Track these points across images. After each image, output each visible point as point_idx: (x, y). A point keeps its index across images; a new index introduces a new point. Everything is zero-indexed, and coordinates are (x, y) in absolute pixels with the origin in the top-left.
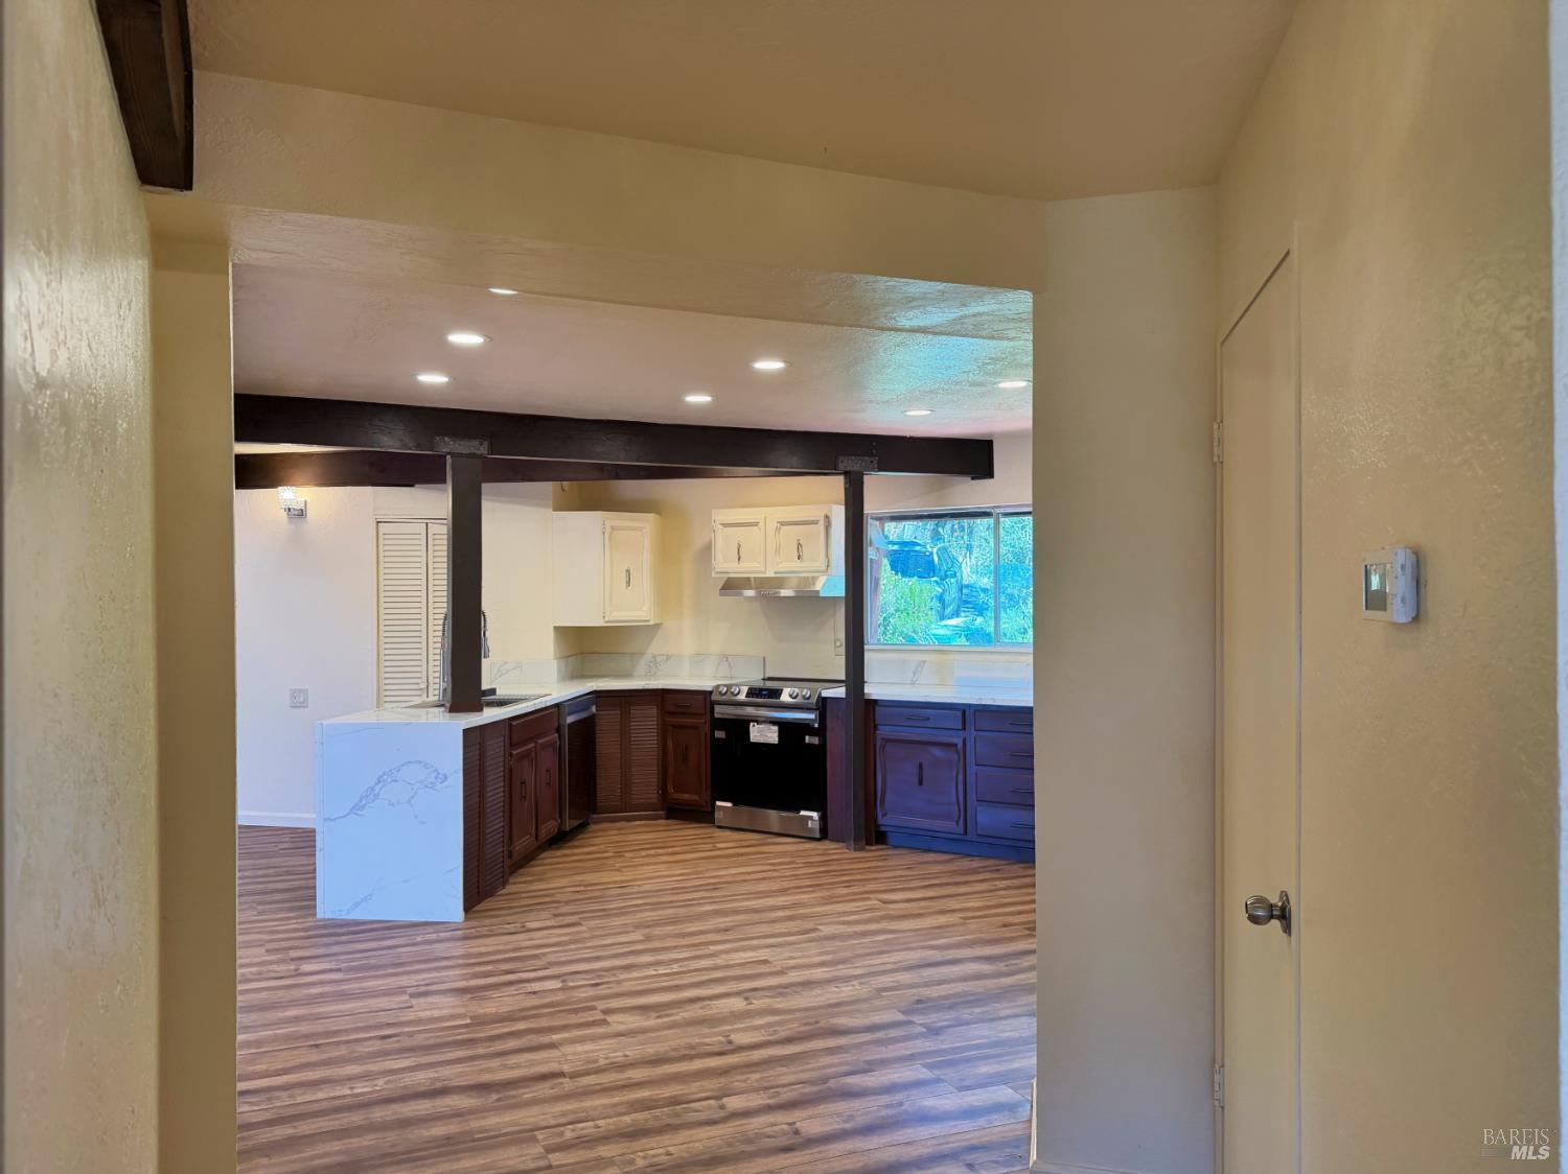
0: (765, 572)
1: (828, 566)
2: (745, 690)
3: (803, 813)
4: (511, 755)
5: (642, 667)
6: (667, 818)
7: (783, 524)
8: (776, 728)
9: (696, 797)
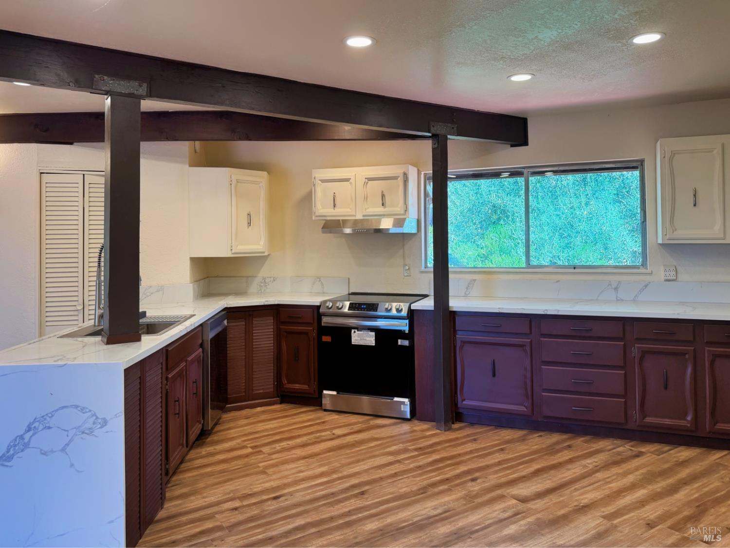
0: (355, 216)
1: (406, 211)
2: (347, 304)
3: (396, 399)
4: (167, 378)
5: (254, 288)
6: (281, 403)
7: (370, 179)
8: (373, 334)
9: (305, 387)
